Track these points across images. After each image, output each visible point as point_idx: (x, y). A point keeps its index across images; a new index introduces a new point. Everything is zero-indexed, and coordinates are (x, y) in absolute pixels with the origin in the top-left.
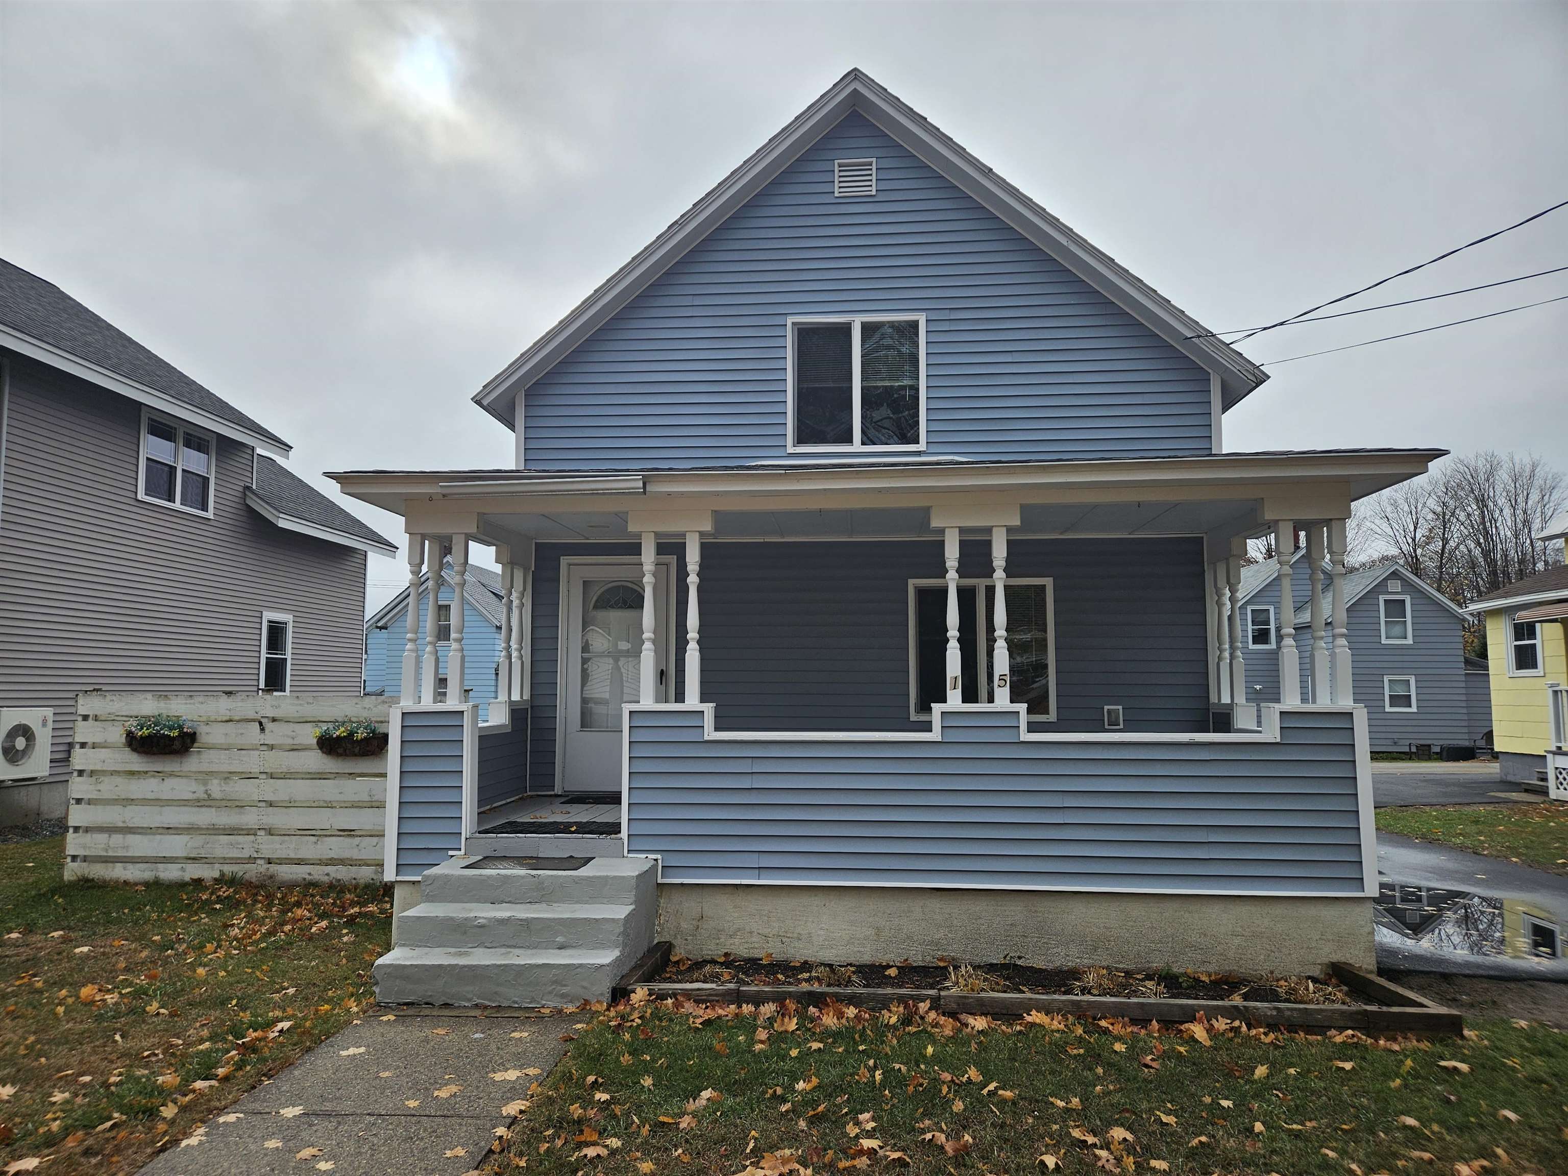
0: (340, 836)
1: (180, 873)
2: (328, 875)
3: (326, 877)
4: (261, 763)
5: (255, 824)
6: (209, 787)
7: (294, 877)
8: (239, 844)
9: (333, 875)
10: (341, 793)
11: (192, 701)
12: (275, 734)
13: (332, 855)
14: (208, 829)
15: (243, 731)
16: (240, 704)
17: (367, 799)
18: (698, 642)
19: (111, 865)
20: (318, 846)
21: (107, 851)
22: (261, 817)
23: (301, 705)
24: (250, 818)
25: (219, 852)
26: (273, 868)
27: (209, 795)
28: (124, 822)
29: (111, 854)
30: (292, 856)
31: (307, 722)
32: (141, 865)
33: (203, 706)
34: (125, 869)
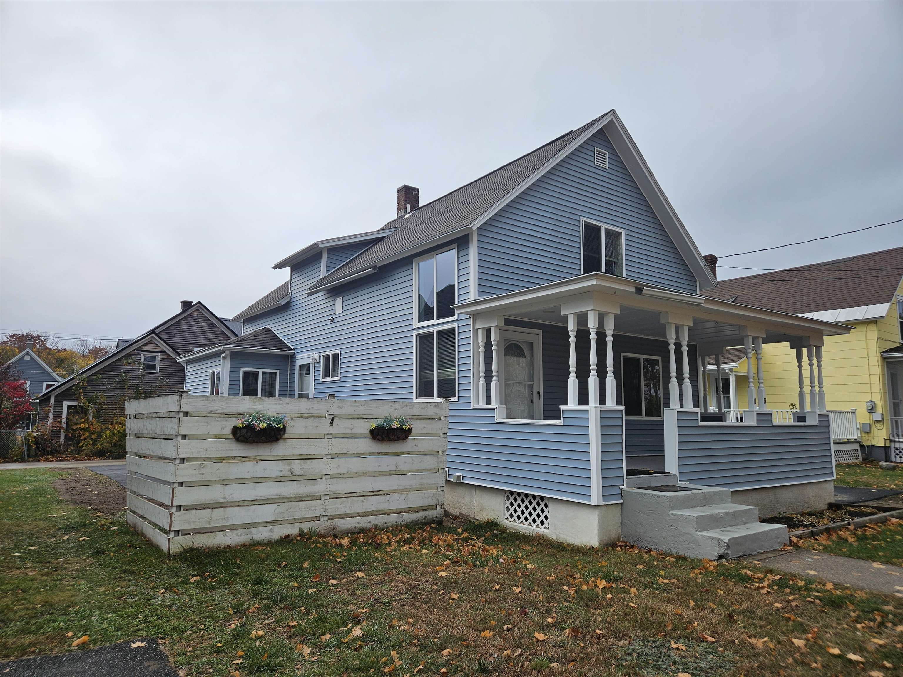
0: (372, 495)
1: (270, 534)
2: (370, 522)
3: (369, 524)
4: (330, 448)
5: (324, 491)
6: (292, 467)
7: (349, 526)
8: (312, 507)
9: (373, 522)
10: (379, 466)
11: (281, 402)
12: (340, 427)
13: (373, 508)
14: (291, 498)
15: (317, 424)
16: (316, 405)
17: (394, 469)
18: (689, 379)
19: (212, 534)
20: (364, 504)
21: (210, 524)
22: (328, 486)
23: (357, 406)
24: (321, 487)
25: (298, 515)
26: (336, 522)
27: (292, 473)
28: (225, 498)
29: (213, 525)
30: (348, 512)
31: (361, 418)
32: (238, 531)
33: (289, 406)
34: (225, 536)
